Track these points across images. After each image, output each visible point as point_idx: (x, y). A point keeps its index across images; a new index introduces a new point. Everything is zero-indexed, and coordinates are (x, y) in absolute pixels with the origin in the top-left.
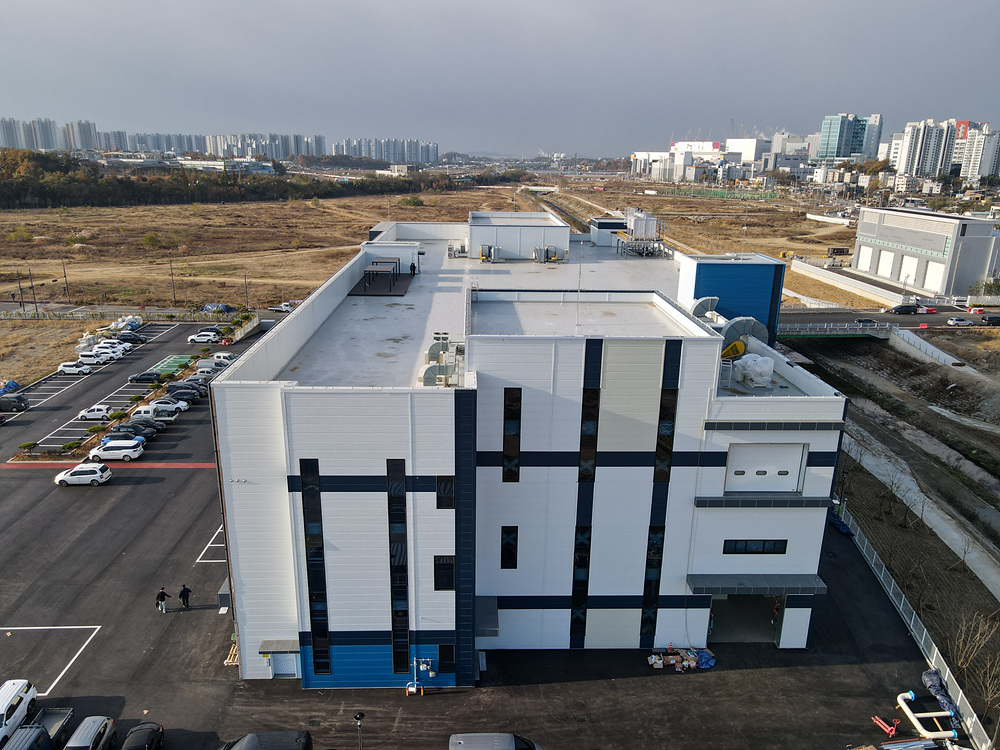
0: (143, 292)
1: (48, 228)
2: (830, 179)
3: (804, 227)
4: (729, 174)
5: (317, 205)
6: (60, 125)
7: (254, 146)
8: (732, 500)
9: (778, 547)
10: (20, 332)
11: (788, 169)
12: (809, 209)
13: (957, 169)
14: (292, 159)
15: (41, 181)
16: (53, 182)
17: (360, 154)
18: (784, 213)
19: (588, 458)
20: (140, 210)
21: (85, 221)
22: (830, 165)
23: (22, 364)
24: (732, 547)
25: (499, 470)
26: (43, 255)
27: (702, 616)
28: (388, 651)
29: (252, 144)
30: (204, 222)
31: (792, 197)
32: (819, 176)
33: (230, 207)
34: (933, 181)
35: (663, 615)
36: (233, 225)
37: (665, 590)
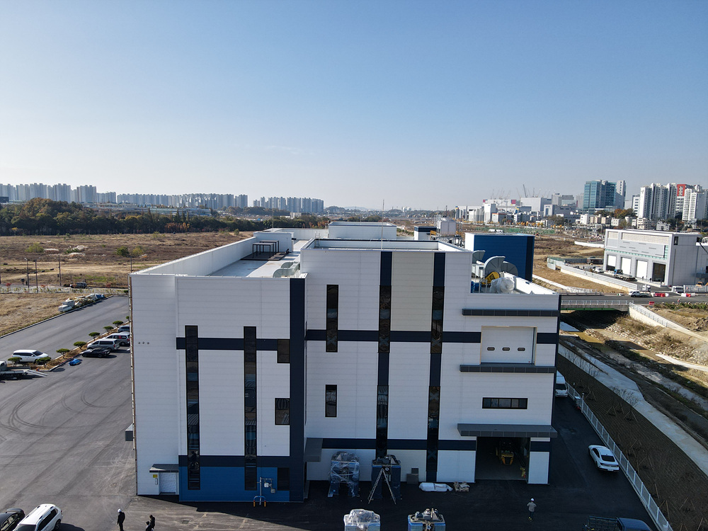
0: (111, 279)
1: (55, 245)
2: (592, 221)
3: (572, 248)
4: (521, 218)
5: (238, 234)
6: (73, 188)
7: (200, 201)
8: (486, 368)
9: (522, 404)
10: (23, 300)
11: (562, 215)
12: (576, 239)
13: (679, 215)
14: (225, 209)
15: (55, 218)
16: (63, 218)
17: (271, 206)
18: (559, 241)
19: (385, 336)
20: (119, 237)
21: (80, 243)
22: (592, 213)
23: (20, 317)
24: (488, 403)
25: (324, 343)
26: (48, 259)
27: (471, 456)
28: (241, 471)
29: (198, 200)
30: (161, 243)
31: (565, 233)
32: (584, 219)
33: (178, 235)
34: (663, 222)
35: (442, 455)
36: (178, 245)
37: (442, 436)
